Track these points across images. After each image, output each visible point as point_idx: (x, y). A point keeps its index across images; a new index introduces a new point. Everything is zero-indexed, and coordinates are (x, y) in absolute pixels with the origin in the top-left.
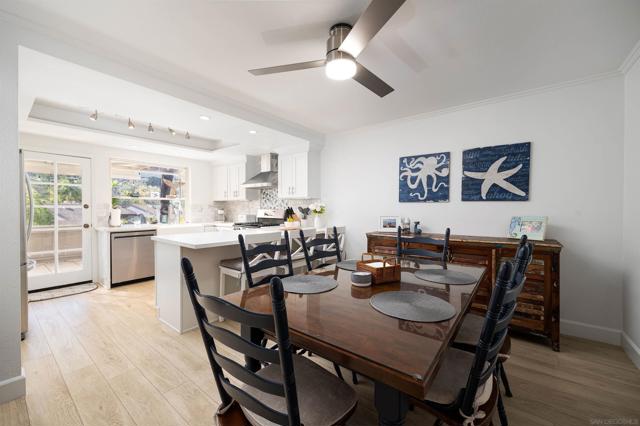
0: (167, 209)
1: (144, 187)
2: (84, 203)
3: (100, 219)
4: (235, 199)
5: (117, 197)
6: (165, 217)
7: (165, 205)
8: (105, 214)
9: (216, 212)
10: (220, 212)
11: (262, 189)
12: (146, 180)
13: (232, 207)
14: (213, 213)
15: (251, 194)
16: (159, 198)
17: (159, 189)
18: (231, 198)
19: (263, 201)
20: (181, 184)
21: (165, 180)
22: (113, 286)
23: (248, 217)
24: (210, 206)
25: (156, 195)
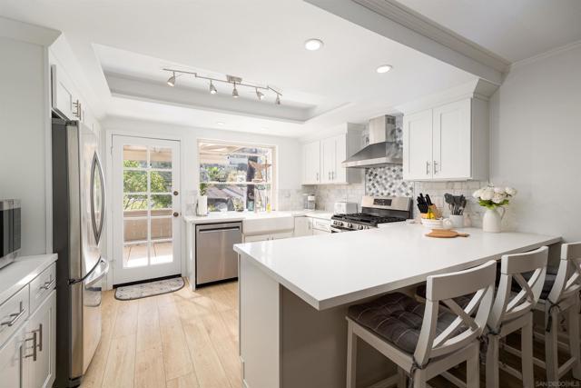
0: (253, 194)
1: (235, 172)
2: (174, 190)
3: (189, 207)
4: (331, 182)
5: (204, 182)
6: (251, 203)
7: (251, 190)
8: (193, 202)
9: (306, 199)
10: (310, 198)
11: (367, 168)
12: (237, 166)
13: (324, 192)
14: (302, 200)
15: (354, 175)
16: (245, 182)
17: (246, 173)
18: (325, 181)
19: (370, 184)
20: (267, 166)
21: (251, 162)
22: (198, 287)
23: (349, 205)
24: (298, 191)
25: (242, 179)
